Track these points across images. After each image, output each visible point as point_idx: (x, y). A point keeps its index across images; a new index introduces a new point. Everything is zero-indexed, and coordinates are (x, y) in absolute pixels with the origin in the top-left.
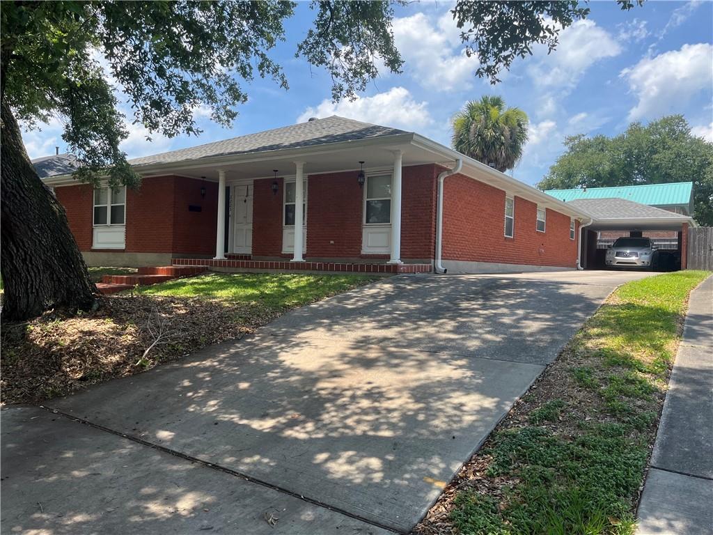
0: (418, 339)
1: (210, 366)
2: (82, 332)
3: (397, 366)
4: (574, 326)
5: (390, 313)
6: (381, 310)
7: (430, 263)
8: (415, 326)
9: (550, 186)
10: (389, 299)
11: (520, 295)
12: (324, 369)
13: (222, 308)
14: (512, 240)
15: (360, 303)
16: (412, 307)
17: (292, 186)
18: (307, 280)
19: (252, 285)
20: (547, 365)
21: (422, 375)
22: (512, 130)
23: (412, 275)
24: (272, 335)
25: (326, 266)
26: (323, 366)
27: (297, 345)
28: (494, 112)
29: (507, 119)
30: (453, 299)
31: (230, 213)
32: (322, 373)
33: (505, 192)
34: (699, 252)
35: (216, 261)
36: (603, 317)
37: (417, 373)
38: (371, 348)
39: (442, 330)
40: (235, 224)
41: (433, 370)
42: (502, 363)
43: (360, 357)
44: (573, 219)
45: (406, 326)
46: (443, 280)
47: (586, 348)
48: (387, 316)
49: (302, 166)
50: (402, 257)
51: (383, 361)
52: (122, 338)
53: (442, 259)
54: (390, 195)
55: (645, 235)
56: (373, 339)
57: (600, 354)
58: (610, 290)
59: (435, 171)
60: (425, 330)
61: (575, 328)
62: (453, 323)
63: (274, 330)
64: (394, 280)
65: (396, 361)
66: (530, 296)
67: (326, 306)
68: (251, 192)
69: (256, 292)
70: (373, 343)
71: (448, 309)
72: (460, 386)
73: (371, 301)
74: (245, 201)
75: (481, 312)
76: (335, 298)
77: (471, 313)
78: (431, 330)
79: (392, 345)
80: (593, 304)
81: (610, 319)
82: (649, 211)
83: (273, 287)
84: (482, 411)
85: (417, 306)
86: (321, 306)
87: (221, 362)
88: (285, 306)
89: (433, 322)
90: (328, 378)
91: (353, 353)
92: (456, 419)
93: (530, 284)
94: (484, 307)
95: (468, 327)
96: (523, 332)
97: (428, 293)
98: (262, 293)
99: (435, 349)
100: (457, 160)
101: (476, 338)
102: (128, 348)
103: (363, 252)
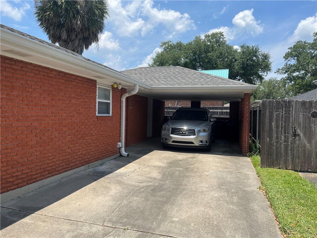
34: (277, 138)
55: (204, 104)
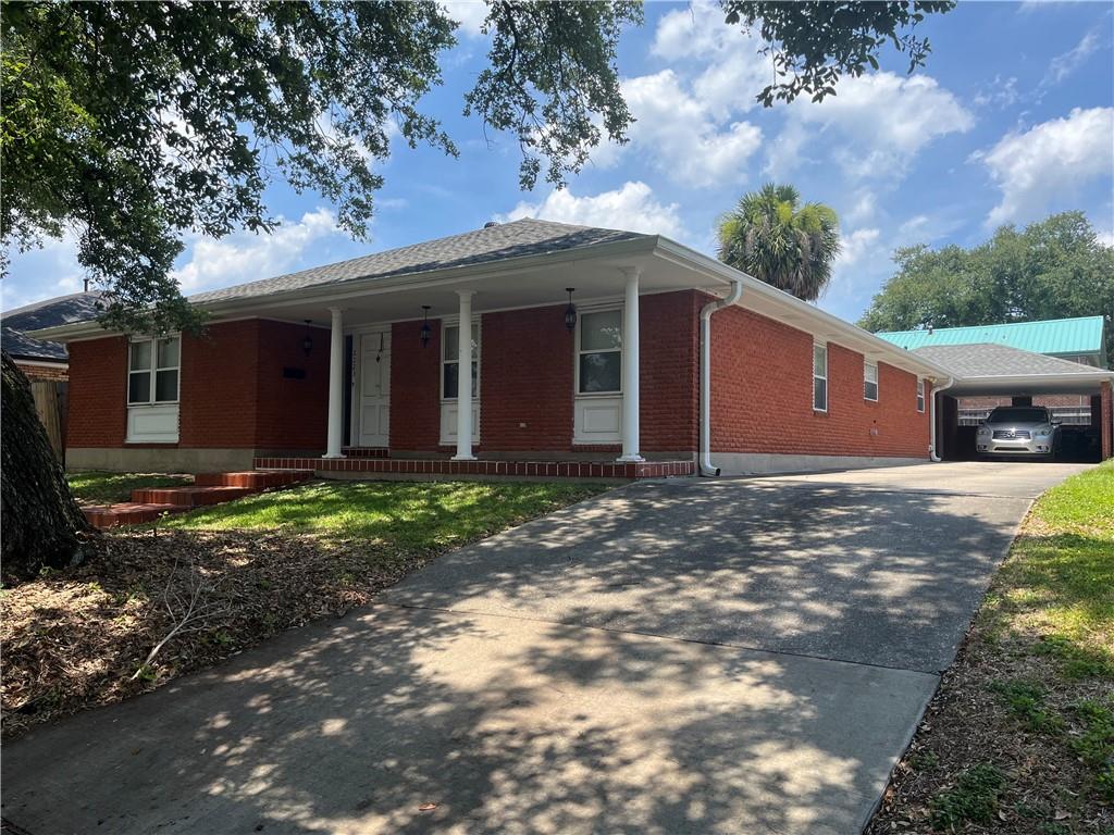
0: (679, 614)
1: (276, 679)
2: (40, 611)
3: (640, 676)
4: (974, 582)
5: (625, 557)
6: (608, 551)
7: (691, 458)
8: (671, 585)
9: (874, 326)
10: (623, 528)
11: (859, 519)
12: (497, 685)
13: (316, 554)
14: (826, 416)
15: (570, 538)
16: (665, 544)
17: (453, 332)
18: (478, 494)
19: (382, 505)
20: (942, 673)
21: (692, 699)
22: (813, 238)
23: (660, 481)
24: (404, 607)
25: (511, 467)
26: (495, 680)
27: (450, 630)
28: (784, 209)
29: (805, 221)
30: (739, 528)
31: (353, 380)
32: (492, 696)
33: (811, 336)
35: (327, 462)
36: (1028, 563)
37: (681, 693)
38: (589, 636)
39: (725, 594)
40: (362, 398)
41: (713, 685)
42: (847, 668)
43: (568, 655)
44: (921, 377)
45: (655, 585)
46: (717, 491)
47: (1014, 634)
48: (620, 564)
49: (469, 299)
50: (644, 448)
51: (612, 666)
52: (114, 623)
53: (711, 451)
54: (620, 345)
55: (1037, 401)
56: (593, 614)
57: (1048, 648)
58: (1022, 507)
59: (695, 302)
60: (691, 593)
61: (978, 587)
62: (743, 578)
63: (408, 595)
64: (629, 490)
65: (638, 666)
66: (877, 520)
67: (509, 544)
68: (388, 344)
69: (386, 519)
70: (590, 625)
71: (730, 548)
72: (771, 725)
73: (589, 532)
74: (378, 359)
75: (792, 554)
76: (525, 528)
77: (773, 556)
78: (703, 593)
79: (628, 627)
80: (998, 534)
81: (1043, 568)
82: (1046, 363)
83: (418, 508)
84: (825, 795)
85: (674, 542)
86: (500, 544)
87: (298, 668)
88: (433, 547)
89: (706, 576)
90: (503, 707)
91: (555, 647)
92: (771, 816)
93: (873, 496)
94: (798, 544)
95: (772, 586)
96: (877, 597)
97: (692, 516)
98: (397, 520)
99: (713, 636)
100: (733, 283)
101: (791, 610)
102: (121, 643)
103: (575, 442)
